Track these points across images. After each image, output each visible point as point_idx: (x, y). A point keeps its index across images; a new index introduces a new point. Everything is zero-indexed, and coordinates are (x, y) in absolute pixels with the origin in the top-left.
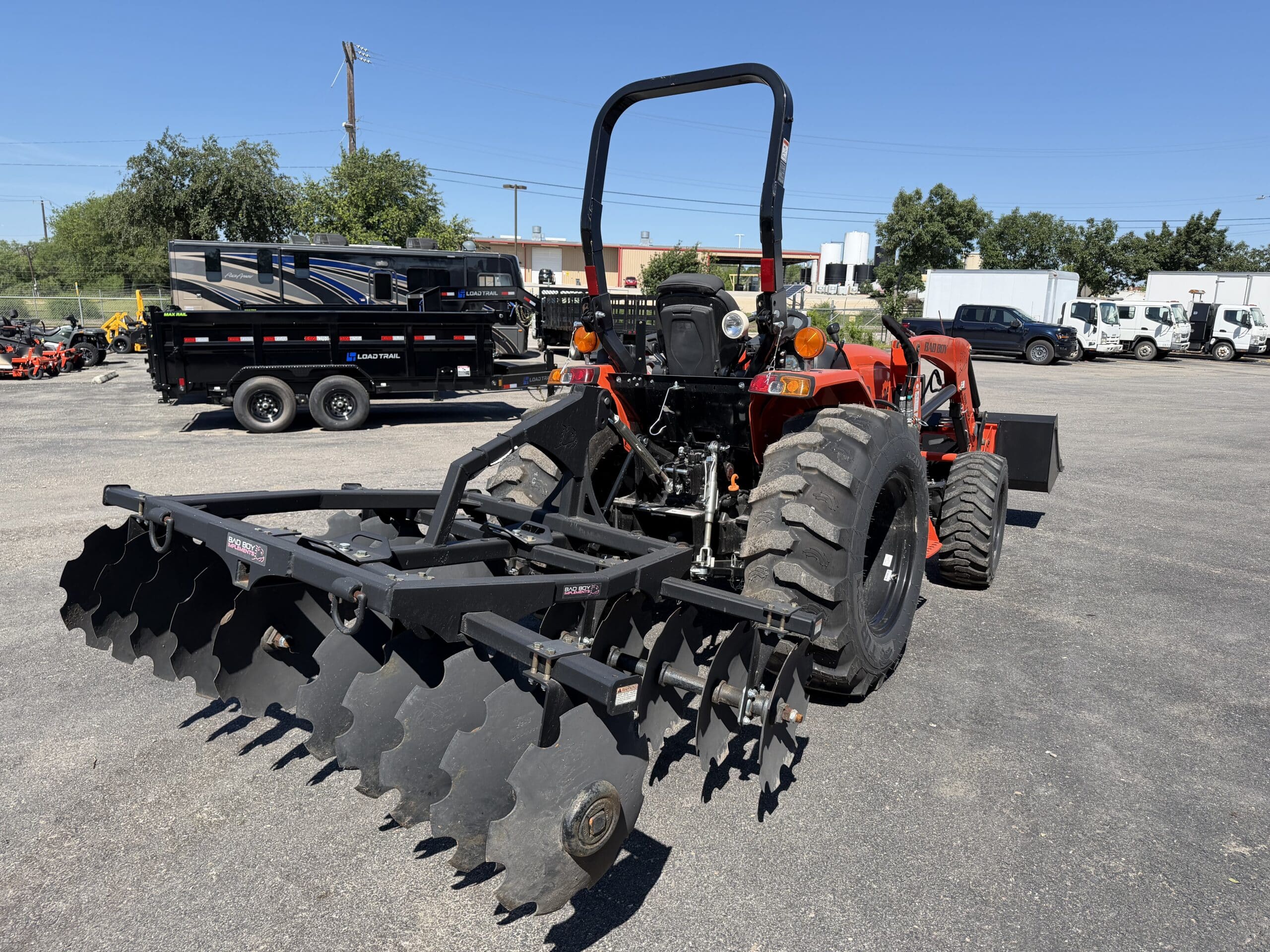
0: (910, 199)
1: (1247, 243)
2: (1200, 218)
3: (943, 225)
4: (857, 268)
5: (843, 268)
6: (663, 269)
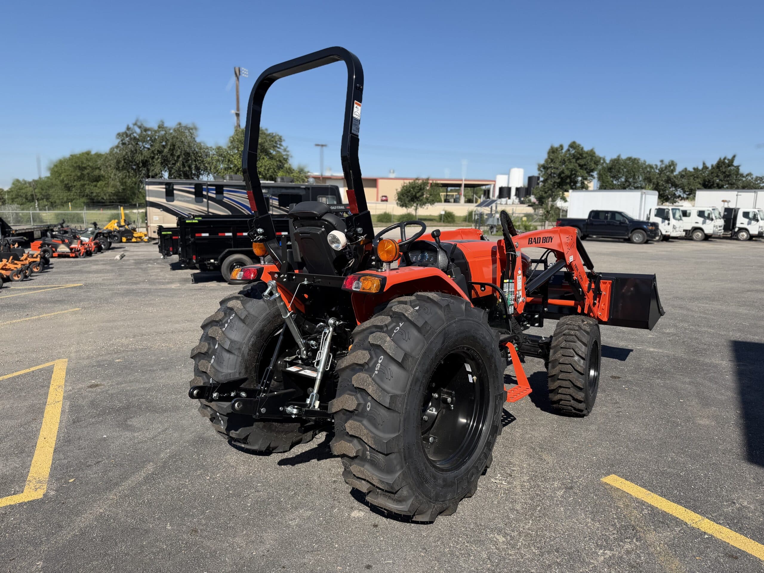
0: (557, 149)
1: (752, 173)
2: (725, 159)
4: (518, 189)
5: (509, 189)
6: (410, 191)
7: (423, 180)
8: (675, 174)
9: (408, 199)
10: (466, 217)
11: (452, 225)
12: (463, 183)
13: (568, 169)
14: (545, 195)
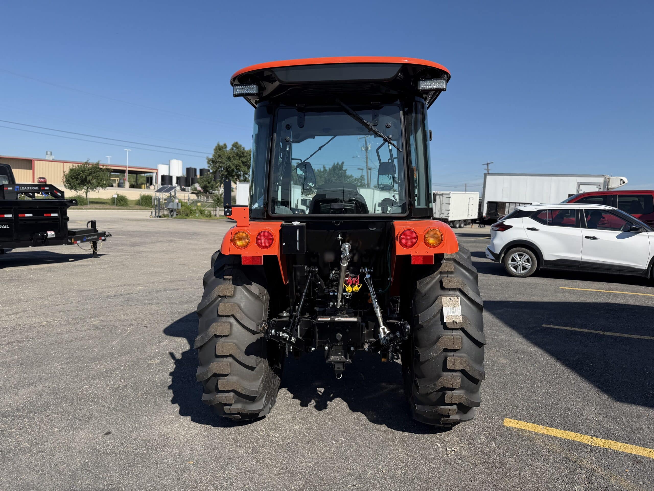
0: (222, 147)
1: (353, 175)
2: (338, 164)
3: (241, 162)
4: (178, 178)
5: (171, 178)
6: (79, 174)
7: (93, 165)
9: (77, 182)
10: (139, 200)
11: (125, 208)
12: (128, 169)
13: (234, 164)
14: (208, 185)
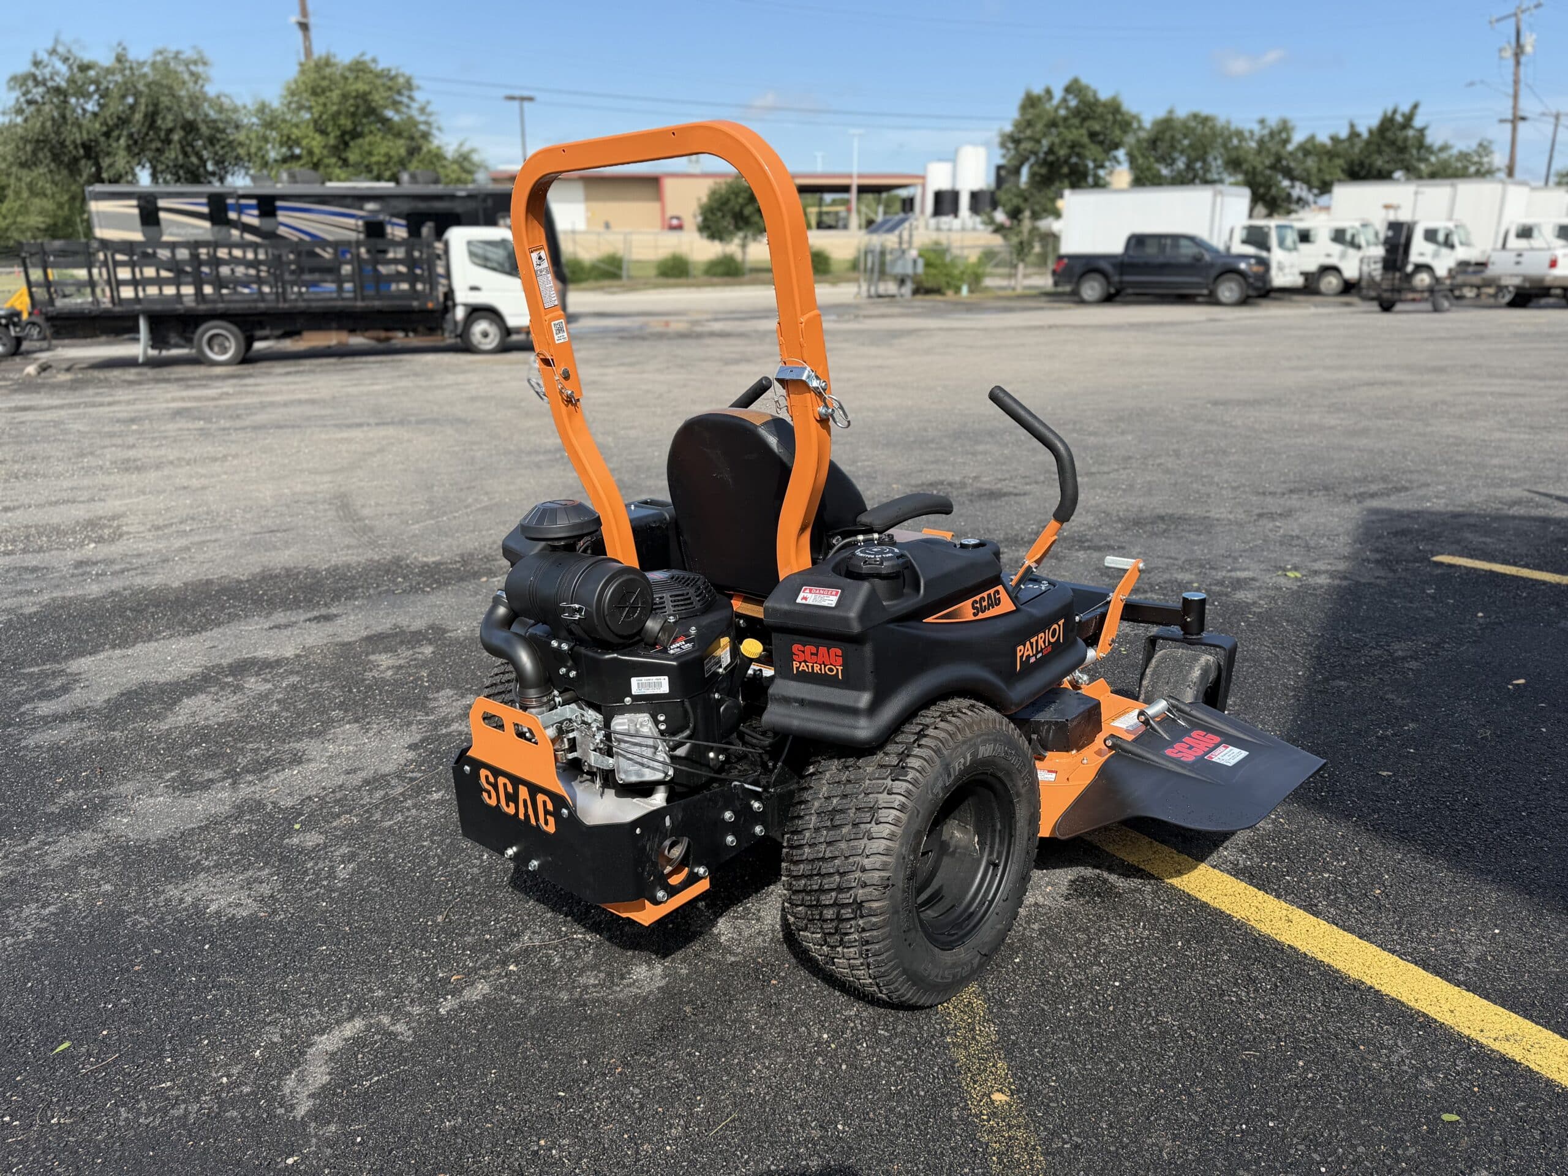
4: (974, 196)
5: (955, 195)
6: (727, 202)
8: (1290, 147)
9: (723, 223)
12: (855, 183)
